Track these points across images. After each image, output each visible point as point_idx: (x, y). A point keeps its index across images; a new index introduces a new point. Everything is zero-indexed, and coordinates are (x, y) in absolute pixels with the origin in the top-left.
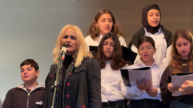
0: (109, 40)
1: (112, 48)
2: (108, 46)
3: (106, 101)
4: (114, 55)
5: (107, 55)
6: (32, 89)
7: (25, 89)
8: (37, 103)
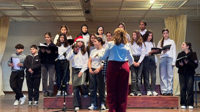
0: (62, 36)
1: (64, 39)
2: (62, 39)
3: (61, 59)
4: (65, 41)
5: (62, 41)
6: (35, 56)
7: (32, 56)
8: (36, 60)
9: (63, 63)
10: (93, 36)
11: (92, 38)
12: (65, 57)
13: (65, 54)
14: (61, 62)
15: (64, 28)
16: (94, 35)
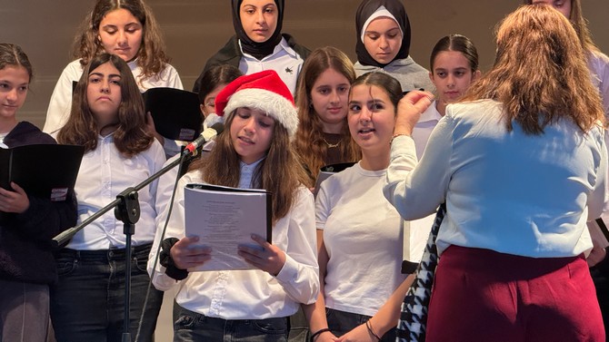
9: (119, 274)
10: (329, 77)
11: (326, 90)
12: (129, 230)
13: (126, 208)
14: (102, 268)
15: (118, 16)
16: (339, 66)
